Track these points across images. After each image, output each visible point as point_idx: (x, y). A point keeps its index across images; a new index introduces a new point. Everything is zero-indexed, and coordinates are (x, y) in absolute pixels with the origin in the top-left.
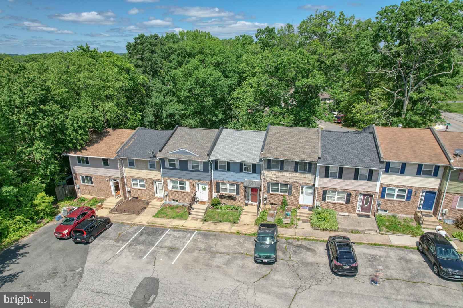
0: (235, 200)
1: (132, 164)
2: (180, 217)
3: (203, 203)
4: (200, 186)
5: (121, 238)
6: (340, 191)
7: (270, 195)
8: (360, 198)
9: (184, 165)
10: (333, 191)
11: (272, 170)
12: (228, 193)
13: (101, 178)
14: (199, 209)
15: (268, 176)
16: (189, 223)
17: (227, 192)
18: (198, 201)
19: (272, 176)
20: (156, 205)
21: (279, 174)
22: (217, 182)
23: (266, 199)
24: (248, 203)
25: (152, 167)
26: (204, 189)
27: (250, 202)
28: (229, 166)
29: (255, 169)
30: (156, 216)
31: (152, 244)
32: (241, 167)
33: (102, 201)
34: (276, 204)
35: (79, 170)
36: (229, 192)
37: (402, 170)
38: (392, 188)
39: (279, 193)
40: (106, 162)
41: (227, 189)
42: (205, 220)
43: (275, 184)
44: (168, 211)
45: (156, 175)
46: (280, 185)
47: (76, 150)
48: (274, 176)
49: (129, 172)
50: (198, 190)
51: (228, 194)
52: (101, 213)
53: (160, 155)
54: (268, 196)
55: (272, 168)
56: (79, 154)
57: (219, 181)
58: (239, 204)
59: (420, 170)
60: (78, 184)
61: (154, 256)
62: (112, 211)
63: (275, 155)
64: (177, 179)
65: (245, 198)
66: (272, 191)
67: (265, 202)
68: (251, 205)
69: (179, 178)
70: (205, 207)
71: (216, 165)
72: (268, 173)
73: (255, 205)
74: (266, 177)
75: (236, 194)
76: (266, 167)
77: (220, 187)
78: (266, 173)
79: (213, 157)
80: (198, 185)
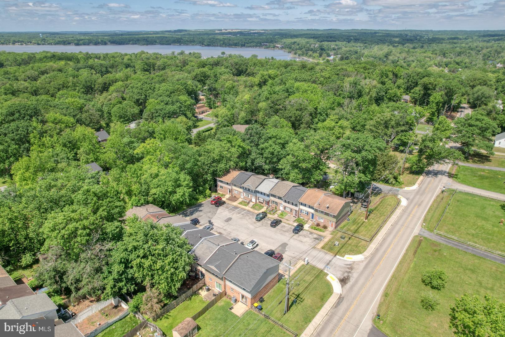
1: (235, 185)
2: (245, 205)
3: (253, 203)
5: (227, 208)
6: (289, 208)
8: (294, 211)
9: (249, 190)
10: (287, 207)
11: (273, 197)
13: (225, 188)
14: (251, 204)
16: (247, 208)
19: (273, 199)
20: (240, 200)
21: (275, 199)
24: (266, 206)
25: (241, 188)
28: (261, 193)
29: (268, 196)
30: (239, 204)
31: (234, 211)
32: (265, 194)
33: (225, 195)
34: (273, 208)
35: (219, 184)
37: (305, 205)
38: (304, 210)
39: (275, 204)
40: (227, 184)
41: (261, 200)
42: (251, 208)
43: (274, 202)
44: (243, 203)
45: (241, 190)
47: (219, 177)
49: (234, 188)
51: (261, 202)
52: (224, 199)
53: (243, 185)
56: (220, 179)
57: (259, 197)
58: (263, 205)
59: (309, 207)
60: (218, 188)
61: (233, 214)
62: (227, 199)
63: (273, 193)
65: (266, 204)
69: (247, 193)
70: (253, 204)
71: (258, 192)
76: (271, 196)
77: (259, 199)
78: (271, 198)
79: (257, 189)
80: (253, 197)
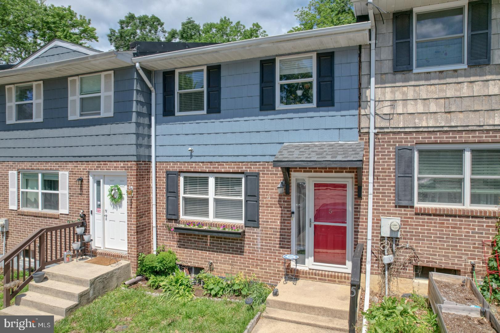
0: (240, 251)
3: (107, 259)
4: (106, 189)
7: (415, 221)
11: (419, 77)
12: (211, 218)
14: (67, 281)
15: (400, 110)
17: (206, 214)
18: (94, 254)
19: (420, 108)
21: (465, 90)
22: (168, 173)
23: (393, 239)
24: (300, 267)
26: (116, 199)
27: (310, 264)
28: (215, 92)
29: (330, 80)
32: (268, 83)
34: (455, 272)
36: (217, 215)
39: (467, 206)
41: (206, 201)
43: (442, 155)
46: (468, 156)
48: (433, 108)
50: (99, 206)
51: (211, 225)
54: (404, 223)
55: (418, 66)
57: (177, 168)
58: (256, 273)
64: (36, 166)
65: (285, 243)
66: (423, 197)
67: (387, 259)
68: (313, 275)
69: (41, 159)
70: (97, 273)
71: (167, 97)
72: (398, 96)
73: (333, 278)
74: (389, 117)
75: (242, 222)
76: (388, 66)
77: (182, 195)
78: (389, 96)
80: (98, 183)
